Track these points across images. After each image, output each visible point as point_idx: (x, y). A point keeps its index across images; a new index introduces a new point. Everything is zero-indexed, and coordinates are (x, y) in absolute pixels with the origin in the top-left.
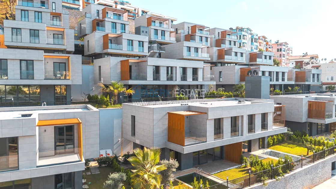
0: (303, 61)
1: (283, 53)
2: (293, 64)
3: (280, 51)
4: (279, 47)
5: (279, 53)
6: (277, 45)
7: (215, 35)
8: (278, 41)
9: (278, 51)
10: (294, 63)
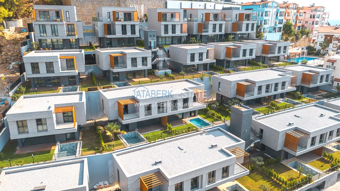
0: (333, 35)
1: (317, 19)
2: (322, 37)
3: (313, 18)
4: (313, 14)
5: (312, 19)
6: (311, 11)
7: (232, 18)
8: (314, 4)
9: (311, 17)
10: (324, 37)
